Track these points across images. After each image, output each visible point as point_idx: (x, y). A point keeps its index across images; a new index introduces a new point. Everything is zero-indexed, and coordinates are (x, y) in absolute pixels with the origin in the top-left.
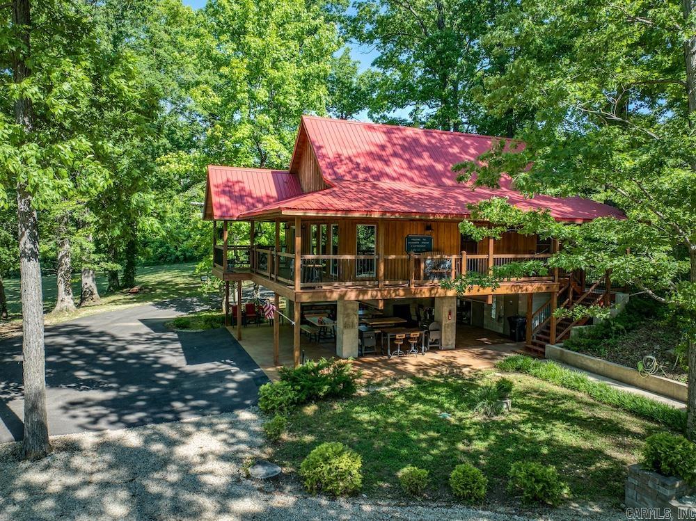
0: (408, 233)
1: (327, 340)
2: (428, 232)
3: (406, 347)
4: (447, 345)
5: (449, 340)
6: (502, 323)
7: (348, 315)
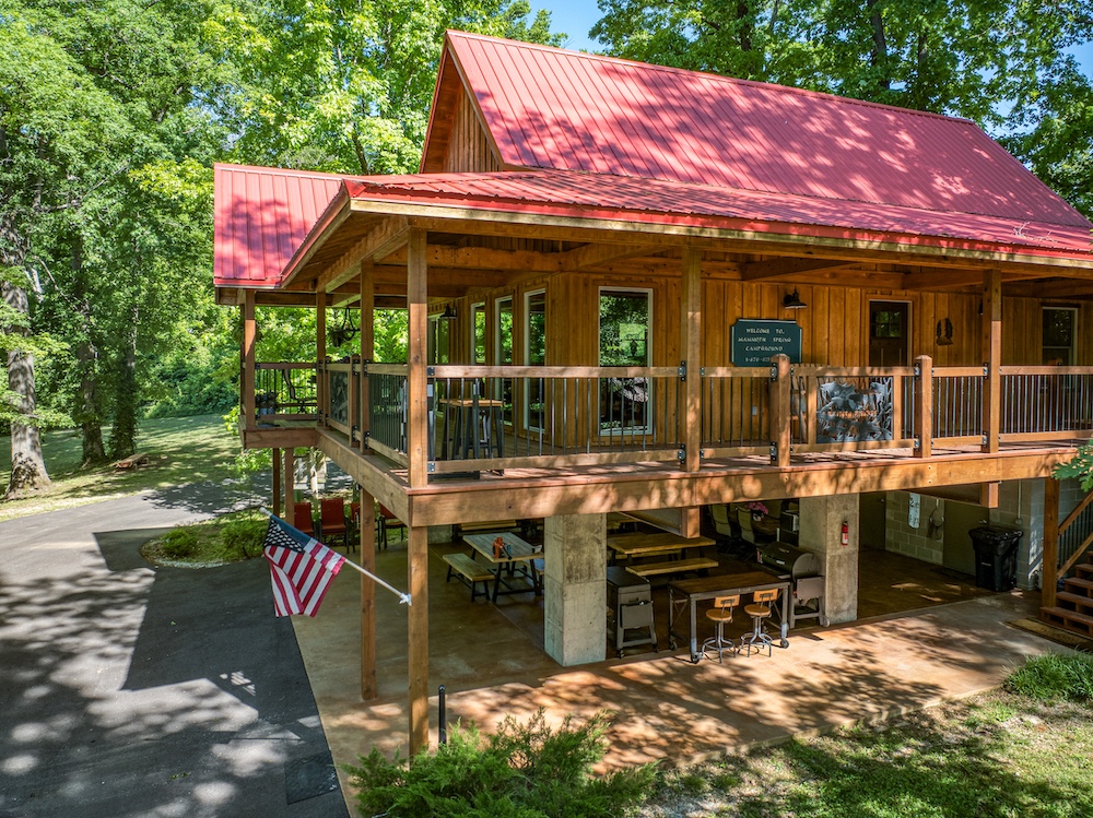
0: (738, 314)
1: (518, 598)
2: (788, 311)
3: (740, 630)
4: (837, 612)
5: (843, 599)
6: (941, 541)
7: (576, 544)
